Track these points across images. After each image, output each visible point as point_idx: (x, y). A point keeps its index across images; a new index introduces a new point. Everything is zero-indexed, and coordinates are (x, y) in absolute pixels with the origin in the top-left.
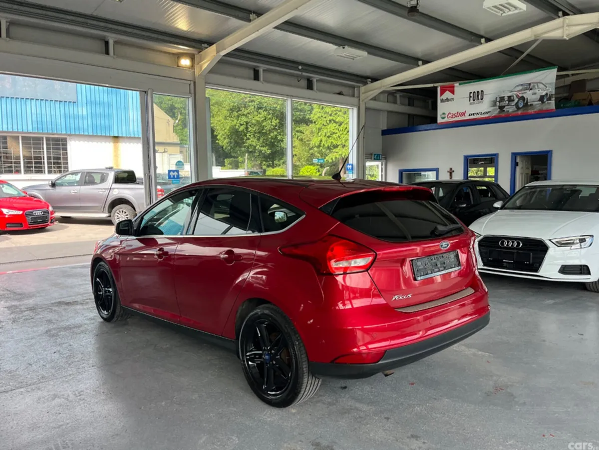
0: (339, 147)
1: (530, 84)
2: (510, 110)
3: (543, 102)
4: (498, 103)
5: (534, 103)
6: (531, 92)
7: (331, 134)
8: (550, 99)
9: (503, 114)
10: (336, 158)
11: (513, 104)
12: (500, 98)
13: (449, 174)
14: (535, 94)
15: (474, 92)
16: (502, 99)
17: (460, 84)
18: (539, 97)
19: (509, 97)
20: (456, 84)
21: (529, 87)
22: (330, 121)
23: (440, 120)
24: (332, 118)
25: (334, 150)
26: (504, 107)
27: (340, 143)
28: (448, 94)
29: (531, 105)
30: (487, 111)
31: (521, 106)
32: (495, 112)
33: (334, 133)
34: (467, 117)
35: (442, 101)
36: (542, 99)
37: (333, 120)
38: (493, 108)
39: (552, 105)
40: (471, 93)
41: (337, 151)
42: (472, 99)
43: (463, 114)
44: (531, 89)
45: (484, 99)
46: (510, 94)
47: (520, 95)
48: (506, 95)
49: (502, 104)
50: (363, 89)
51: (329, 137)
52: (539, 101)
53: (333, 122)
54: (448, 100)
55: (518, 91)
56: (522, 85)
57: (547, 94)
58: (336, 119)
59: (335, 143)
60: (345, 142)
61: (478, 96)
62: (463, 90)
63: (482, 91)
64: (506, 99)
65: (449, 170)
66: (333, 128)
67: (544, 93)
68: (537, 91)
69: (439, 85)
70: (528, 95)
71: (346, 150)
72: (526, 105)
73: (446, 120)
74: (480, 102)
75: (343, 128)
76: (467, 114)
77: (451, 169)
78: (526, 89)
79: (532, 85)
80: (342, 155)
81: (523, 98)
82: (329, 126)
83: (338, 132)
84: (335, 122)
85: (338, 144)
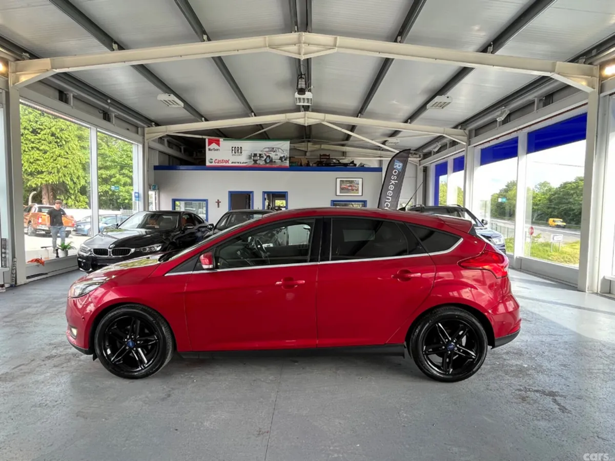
0: (45, 173)
1: (273, 148)
2: (261, 163)
3: (282, 161)
4: (252, 157)
5: (277, 161)
6: (274, 153)
7: (34, 160)
8: (285, 160)
9: (256, 165)
10: (41, 183)
11: (263, 159)
12: (254, 154)
13: (217, 204)
14: (277, 155)
15: (235, 147)
16: (255, 155)
17: (224, 140)
18: (279, 158)
19: (260, 155)
20: (221, 140)
21: (272, 150)
22: (32, 148)
23: (208, 164)
24: (34, 145)
25: (39, 176)
26: (257, 160)
27: (46, 170)
28: (214, 146)
29: (275, 162)
30: (245, 162)
31: (268, 161)
32: (251, 163)
33: (38, 160)
34: (230, 164)
35: (209, 150)
36: (281, 158)
37: (35, 147)
38: (249, 160)
39: (287, 163)
40: (232, 147)
41: (42, 177)
42: (233, 151)
43: (227, 162)
44: (274, 152)
45: (243, 153)
46: (261, 153)
47: (268, 154)
48: (258, 153)
49: (256, 158)
50: (147, 129)
51: (31, 163)
52: (280, 159)
53: (35, 149)
54: (215, 150)
55: (266, 151)
56: (268, 148)
57: (284, 156)
58: (40, 147)
59: (39, 169)
60: (52, 170)
61: (238, 150)
62: (226, 145)
63: (241, 148)
64: (258, 155)
65: (217, 201)
66: (37, 155)
67: (282, 156)
68: (278, 153)
69: (207, 138)
70: (272, 155)
71: (53, 177)
72: (271, 161)
73: (213, 164)
74: (240, 155)
75: (49, 156)
76: (230, 162)
77: (218, 200)
78: (271, 151)
79: (274, 149)
80: (48, 181)
81: (269, 156)
82: (31, 153)
83: (42, 159)
84: (38, 149)
85: (43, 170)
